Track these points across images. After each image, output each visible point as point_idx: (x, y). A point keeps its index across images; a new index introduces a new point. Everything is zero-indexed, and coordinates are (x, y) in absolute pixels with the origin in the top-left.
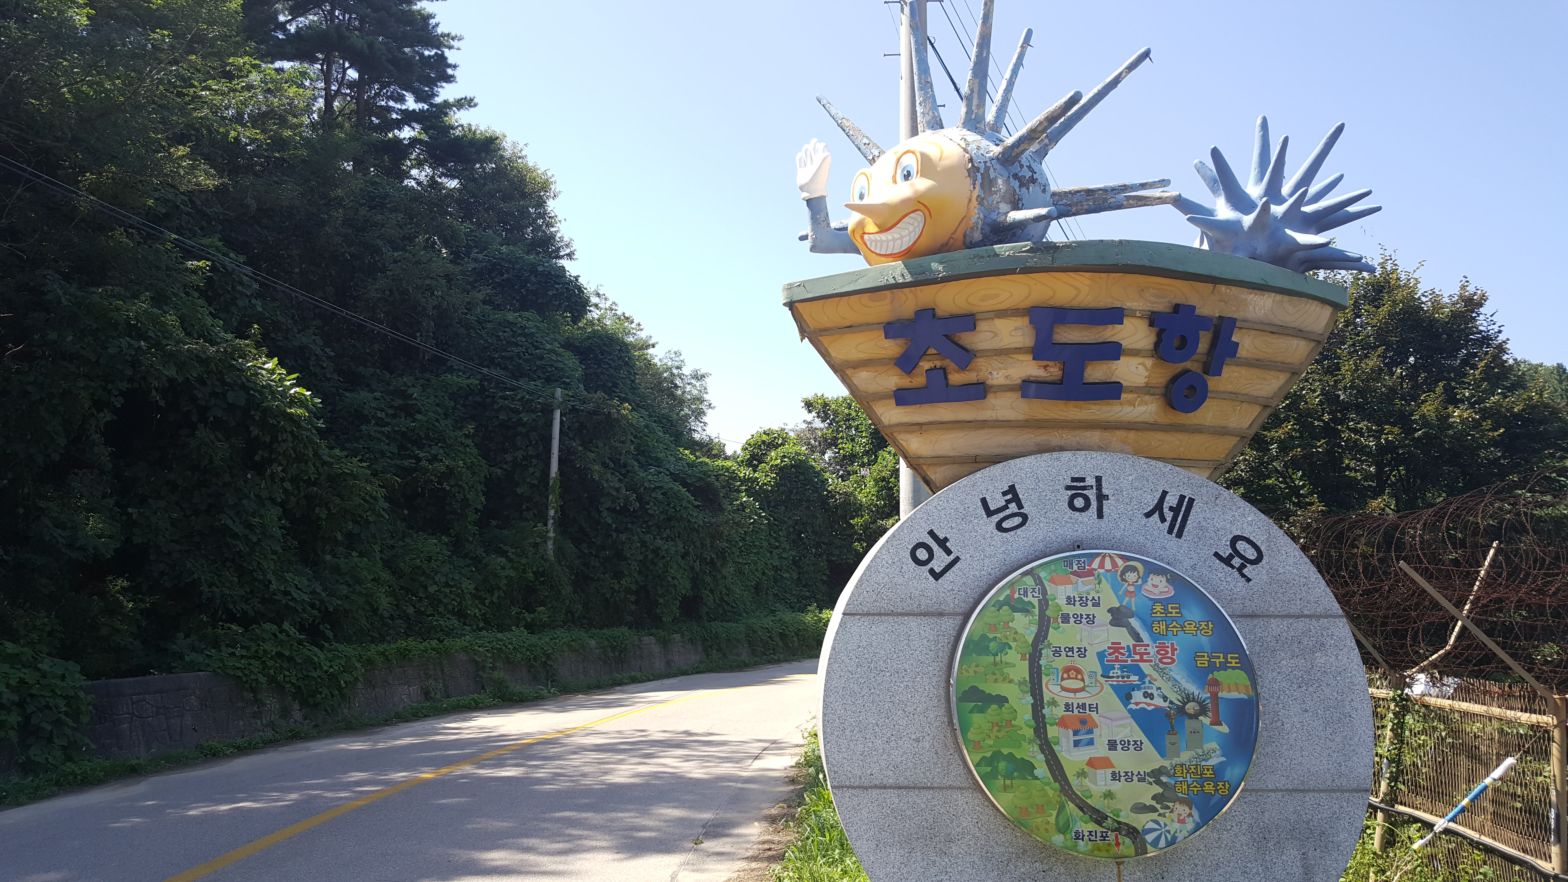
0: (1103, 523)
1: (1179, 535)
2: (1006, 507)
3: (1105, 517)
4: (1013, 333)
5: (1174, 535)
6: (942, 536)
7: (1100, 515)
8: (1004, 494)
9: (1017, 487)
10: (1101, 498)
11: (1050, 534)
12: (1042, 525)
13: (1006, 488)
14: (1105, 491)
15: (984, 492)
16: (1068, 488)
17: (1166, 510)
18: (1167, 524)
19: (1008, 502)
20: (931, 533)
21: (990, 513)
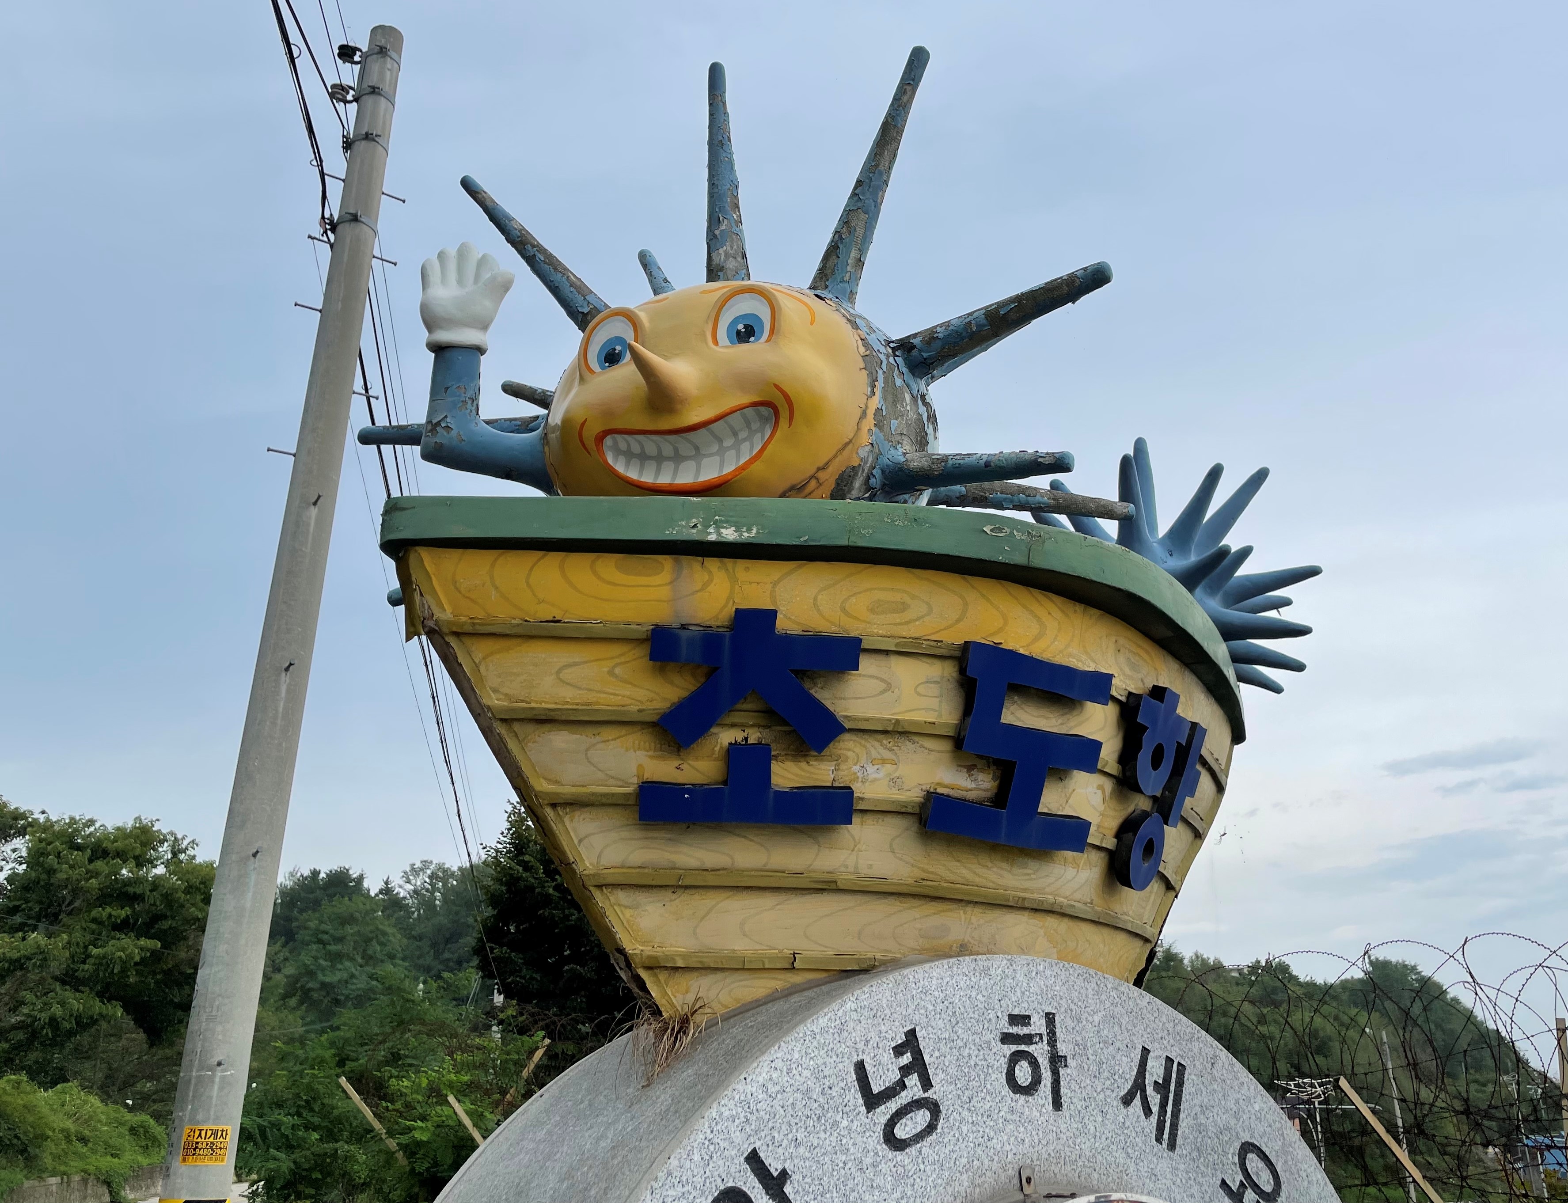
0: (1064, 1121)
1: (1172, 1146)
2: (901, 1085)
3: (1065, 1107)
4: (921, 689)
5: (1165, 1145)
6: (775, 1168)
7: (1057, 1104)
8: (898, 1051)
9: (919, 1034)
10: (1057, 1061)
11: (979, 1151)
12: (965, 1129)
13: (901, 1039)
14: (1063, 1048)
15: (861, 1046)
16: (1006, 1038)
17: (1150, 1090)
18: (1154, 1119)
19: (905, 1070)
20: (754, 1159)
21: (872, 1101)
